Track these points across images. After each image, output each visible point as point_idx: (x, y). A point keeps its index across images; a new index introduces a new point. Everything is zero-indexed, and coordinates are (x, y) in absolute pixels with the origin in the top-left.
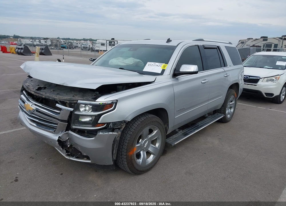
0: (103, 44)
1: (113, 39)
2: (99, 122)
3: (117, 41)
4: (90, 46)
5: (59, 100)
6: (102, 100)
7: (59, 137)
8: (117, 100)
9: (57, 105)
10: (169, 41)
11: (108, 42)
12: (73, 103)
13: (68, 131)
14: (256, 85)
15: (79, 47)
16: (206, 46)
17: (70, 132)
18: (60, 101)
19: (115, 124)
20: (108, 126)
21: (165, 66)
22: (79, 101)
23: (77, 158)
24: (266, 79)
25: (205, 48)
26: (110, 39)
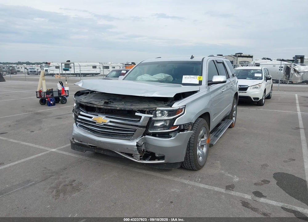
0: (57, 67)
1: (69, 61)
2: (175, 124)
3: (74, 63)
4: (38, 69)
5: (137, 109)
6: (176, 105)
7: (137, 143)
8: (185, 105)
9: (136, 114)
10: (192, 57)
11: (63, 65)
12: (151, 111)
13: (145, 136)
14: (246, 92)
15: (21, 72)
16: (218, 61)
17: (147, 136)
18: (139, 110)
19: (185, 126)
20: (181, 128)
21: (200, 78)
22: (157, 108)
23: (150, 160)
24: (252, 87)
25: (218, 63)
26: (65, 62)
